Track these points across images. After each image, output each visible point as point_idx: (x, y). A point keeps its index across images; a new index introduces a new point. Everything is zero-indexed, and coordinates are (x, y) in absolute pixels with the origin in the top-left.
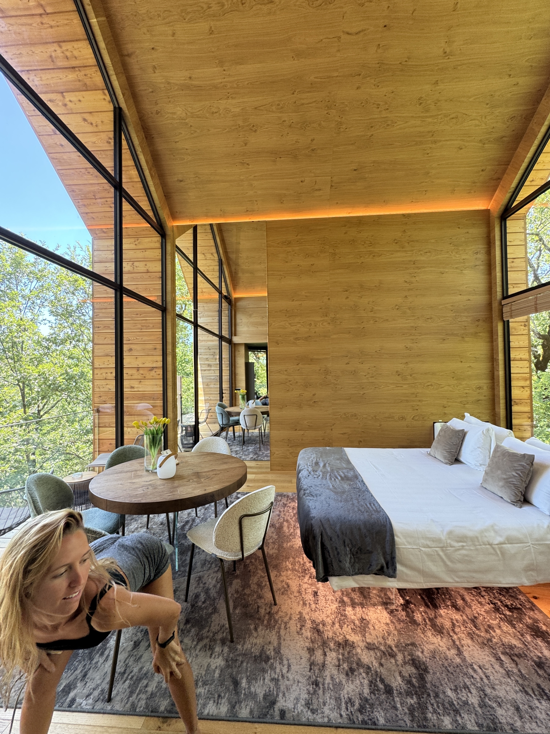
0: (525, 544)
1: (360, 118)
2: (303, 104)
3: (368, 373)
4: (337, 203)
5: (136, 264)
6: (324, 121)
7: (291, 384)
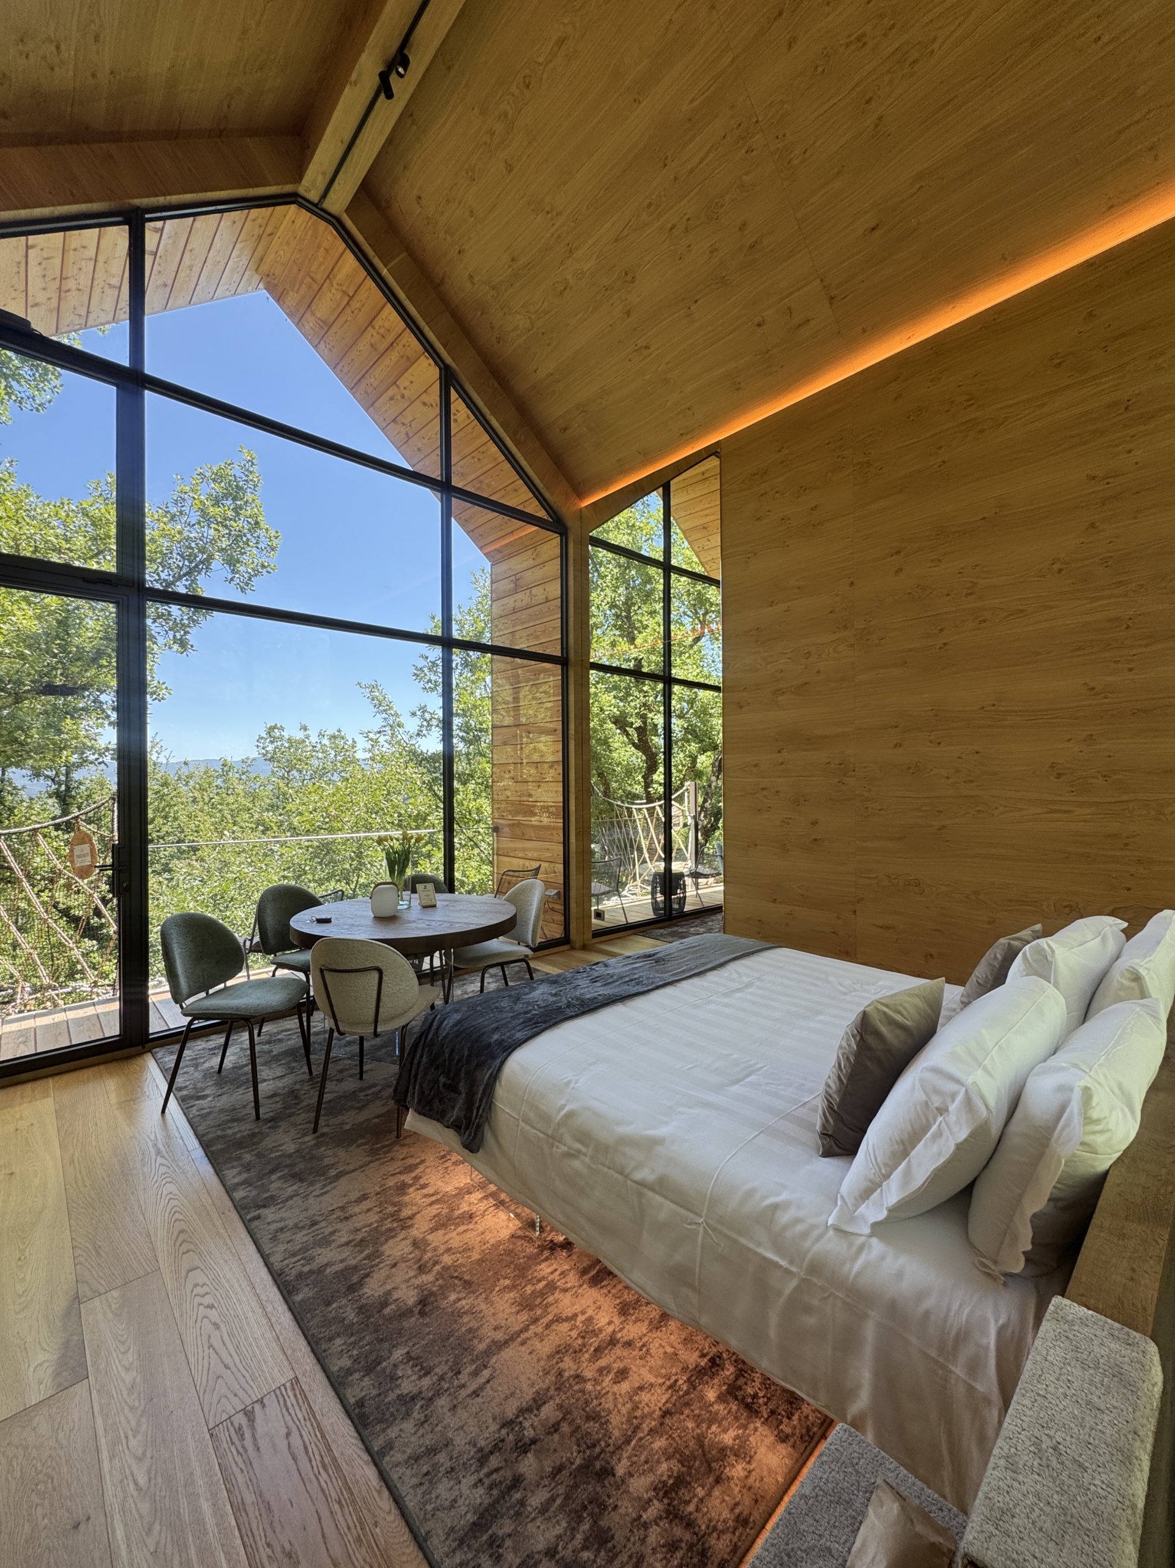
2: (691, 171)
3: (957, 771)
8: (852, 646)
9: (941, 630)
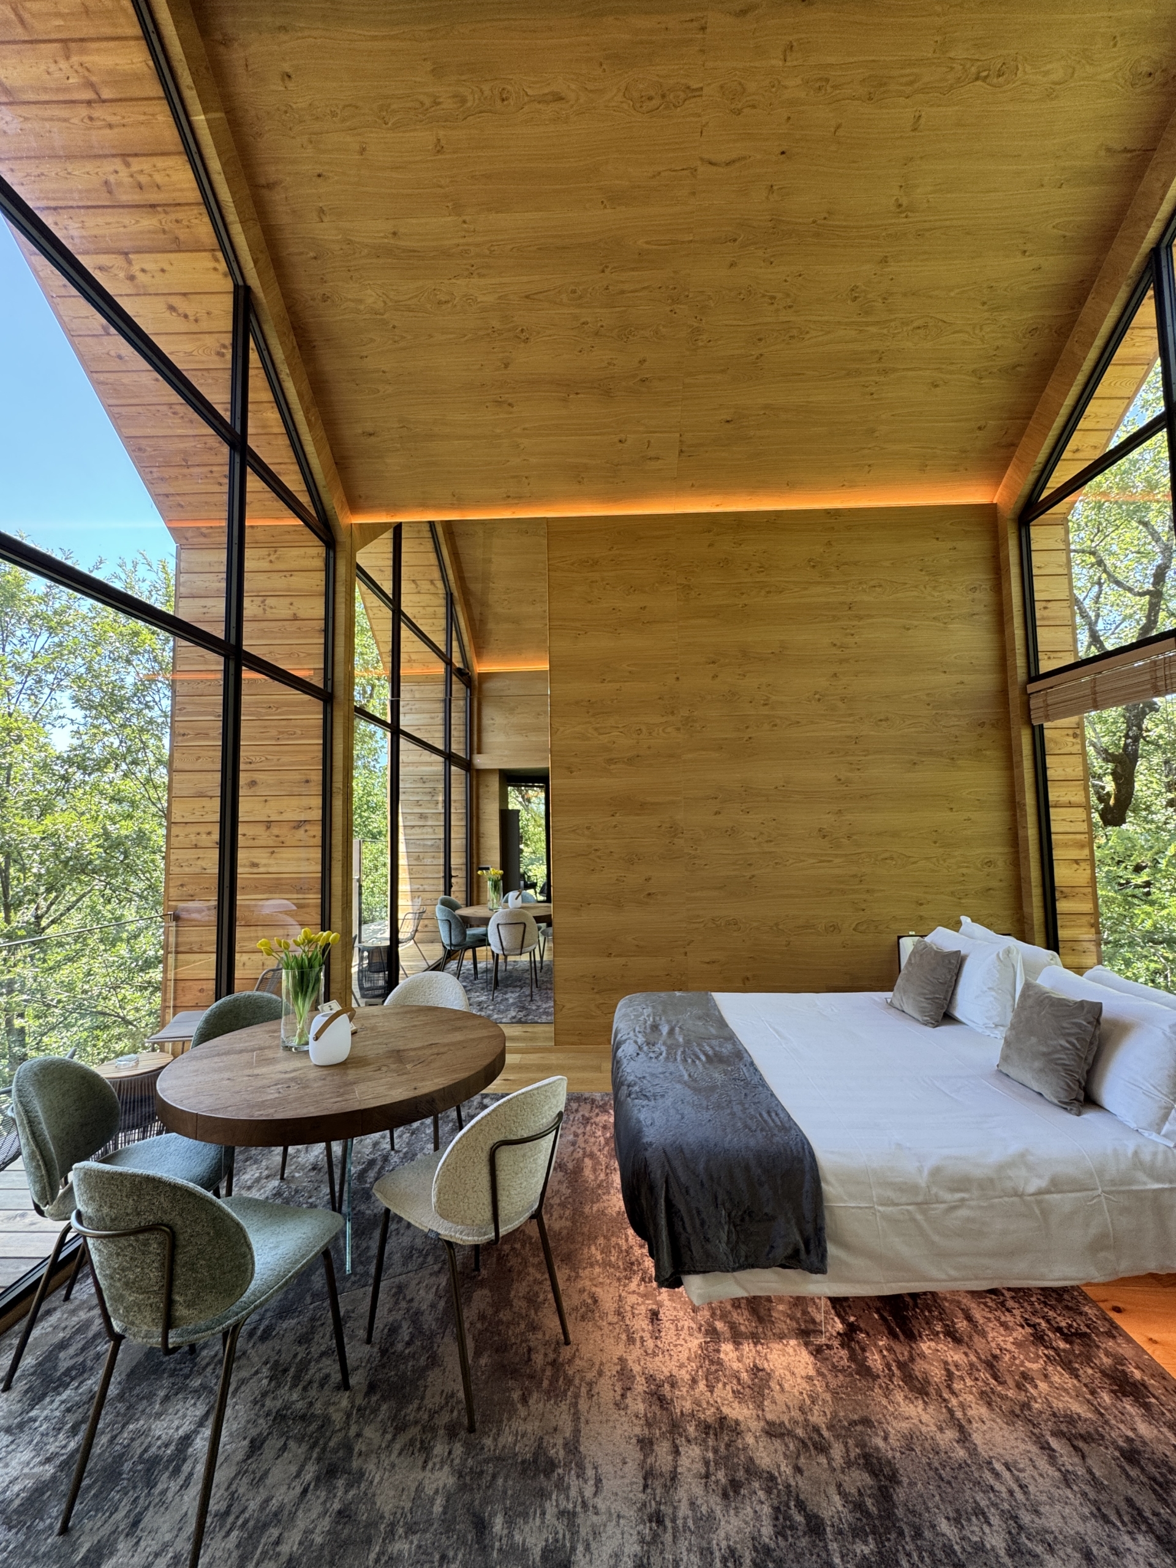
0: (1090, 1193)
1: (735, 323)
2: (623, 292)
3: (762, 833)
4: (693, 486)
5: (270, 601)
6: (664, 326)
7: (599, 857)
8: (678, 729)
9: (747, 727)
